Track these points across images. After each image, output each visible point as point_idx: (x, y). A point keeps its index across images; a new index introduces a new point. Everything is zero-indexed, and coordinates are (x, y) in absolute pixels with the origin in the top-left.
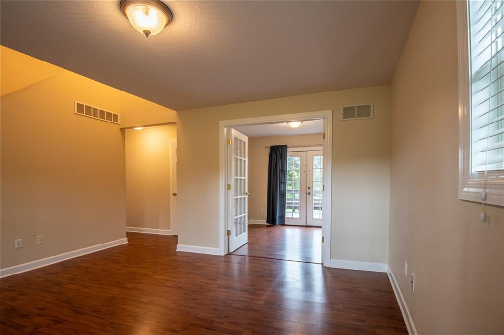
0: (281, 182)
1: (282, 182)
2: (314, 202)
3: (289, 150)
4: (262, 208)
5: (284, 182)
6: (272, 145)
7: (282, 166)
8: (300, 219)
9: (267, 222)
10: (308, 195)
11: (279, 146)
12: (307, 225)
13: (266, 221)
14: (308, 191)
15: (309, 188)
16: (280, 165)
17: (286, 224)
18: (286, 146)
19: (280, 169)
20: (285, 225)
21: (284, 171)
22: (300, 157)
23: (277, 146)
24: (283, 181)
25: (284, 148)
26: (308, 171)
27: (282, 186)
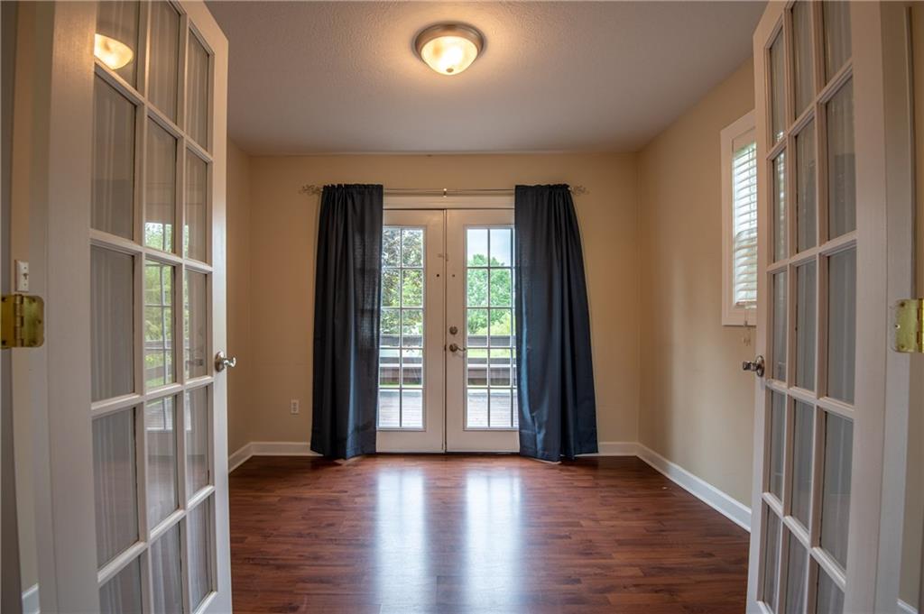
0: (361, 312)
1: (363, 311)
2: (469, 366)
3: (388, 202)
4: (293, 401)
5: (372, 311)
6: (329, 183)
7: (364, 254)
8: (424, 430)
9: (313, 448)
10: (450, 354)
11: (354, 186)
12: (448, 450)
13: (309, 444)
14: (451, 340)
15: (453, 331)
16: (358, 252)
17: (378, 451)
18: (380, 188)
19: (358, 266)
20: (373, 455)
21: (370, 273)
22: (425, 228)
23: (347, 186)
24: (368, 307)
25: (371, 194)
26: (449, 276)
27: (366, 324)
